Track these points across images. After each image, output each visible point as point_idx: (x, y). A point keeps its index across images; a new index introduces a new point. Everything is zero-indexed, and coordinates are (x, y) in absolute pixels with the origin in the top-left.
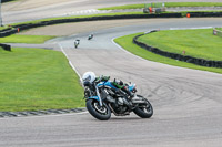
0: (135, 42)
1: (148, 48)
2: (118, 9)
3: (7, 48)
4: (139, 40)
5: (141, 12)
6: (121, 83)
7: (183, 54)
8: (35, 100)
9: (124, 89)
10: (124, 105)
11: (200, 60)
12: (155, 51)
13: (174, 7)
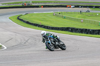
1: (24, 21)
4: (20, 18)
5: (21, 5)
7: (40, 24)
10: (58, 45)
11: (47, 27)
12: (28, 23)
13: (36, 3)
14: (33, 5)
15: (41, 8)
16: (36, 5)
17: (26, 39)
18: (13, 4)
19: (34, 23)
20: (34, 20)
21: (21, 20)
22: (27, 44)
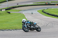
0: (43, 11)
1: (46, 13)
2: (38, 3)
3: (9, 13)
4: (44, 11)
5: (44, 4)
6: (32, 22)
8: (17, 26)
9: (33, 24)
12: (48, 14)
13: (53, 2)
14: (51, 3)
15: (56, 6)
16: (53, 4)
17: (47, 23)
18: (40, 3)
19: (52, 14)
20: (52, 12)
21: (44, 12)
22: (48, 26)
